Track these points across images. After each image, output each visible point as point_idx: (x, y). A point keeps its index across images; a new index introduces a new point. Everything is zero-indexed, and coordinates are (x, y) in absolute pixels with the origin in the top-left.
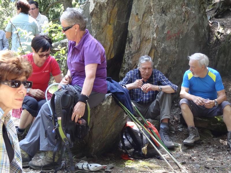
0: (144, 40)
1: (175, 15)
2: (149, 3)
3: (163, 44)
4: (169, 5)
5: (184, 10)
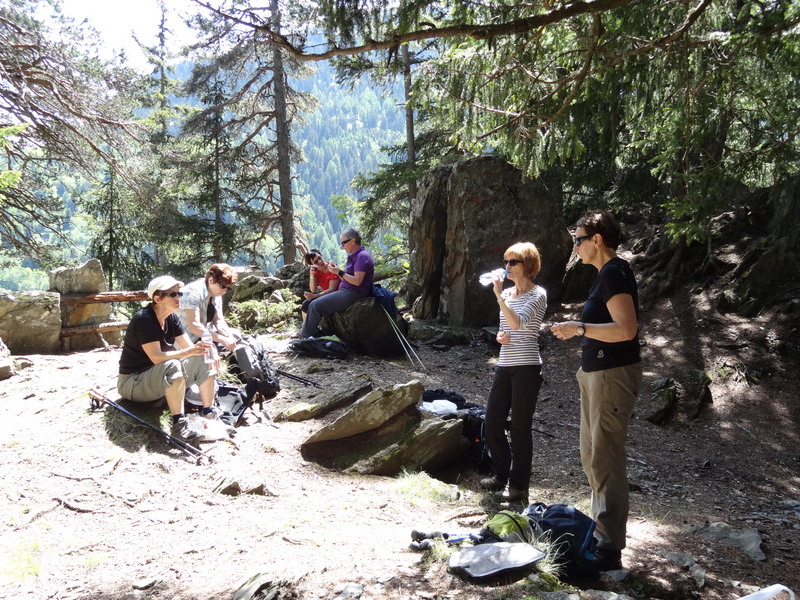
1: (499, 229)
2: (460, 218)
4: (490, 219)
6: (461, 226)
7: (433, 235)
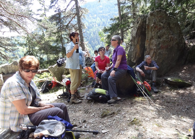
0: (151, 49)
1: (165, 39)
2: (152, 35)
3: (159, 51)
4: (162, 35)
5: (170, 37)
6: (152, 38)
7: (140, 43)
